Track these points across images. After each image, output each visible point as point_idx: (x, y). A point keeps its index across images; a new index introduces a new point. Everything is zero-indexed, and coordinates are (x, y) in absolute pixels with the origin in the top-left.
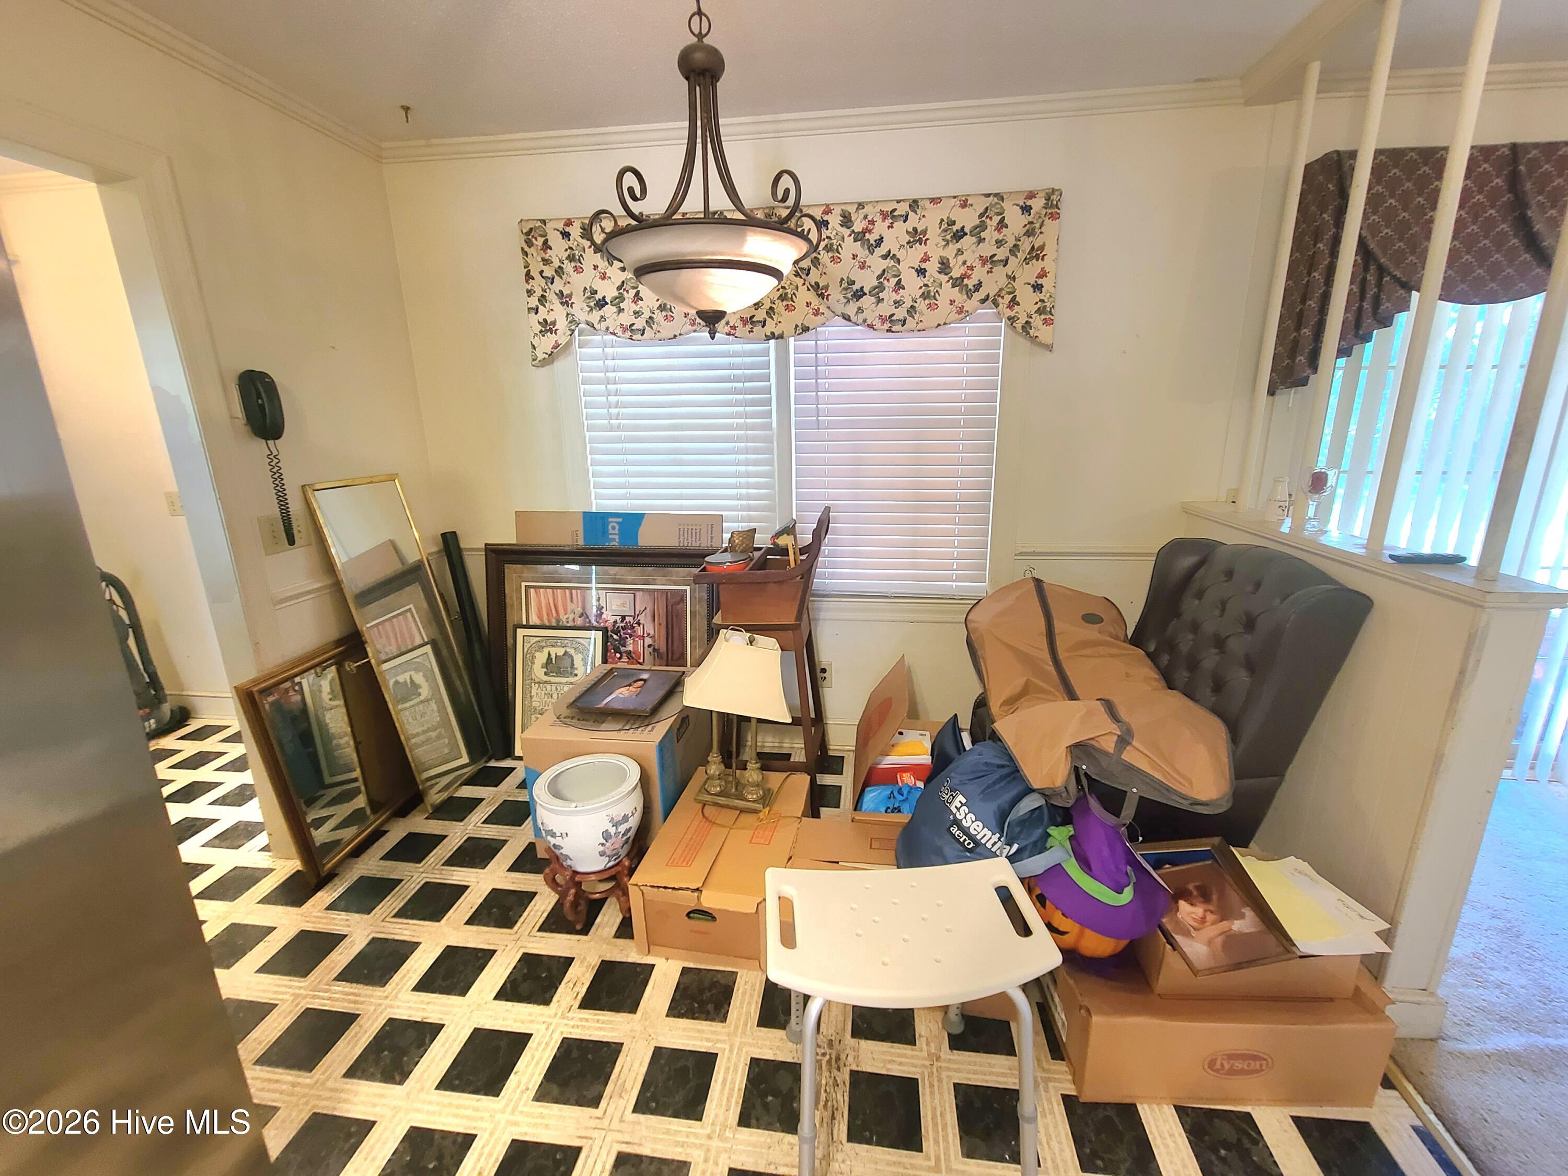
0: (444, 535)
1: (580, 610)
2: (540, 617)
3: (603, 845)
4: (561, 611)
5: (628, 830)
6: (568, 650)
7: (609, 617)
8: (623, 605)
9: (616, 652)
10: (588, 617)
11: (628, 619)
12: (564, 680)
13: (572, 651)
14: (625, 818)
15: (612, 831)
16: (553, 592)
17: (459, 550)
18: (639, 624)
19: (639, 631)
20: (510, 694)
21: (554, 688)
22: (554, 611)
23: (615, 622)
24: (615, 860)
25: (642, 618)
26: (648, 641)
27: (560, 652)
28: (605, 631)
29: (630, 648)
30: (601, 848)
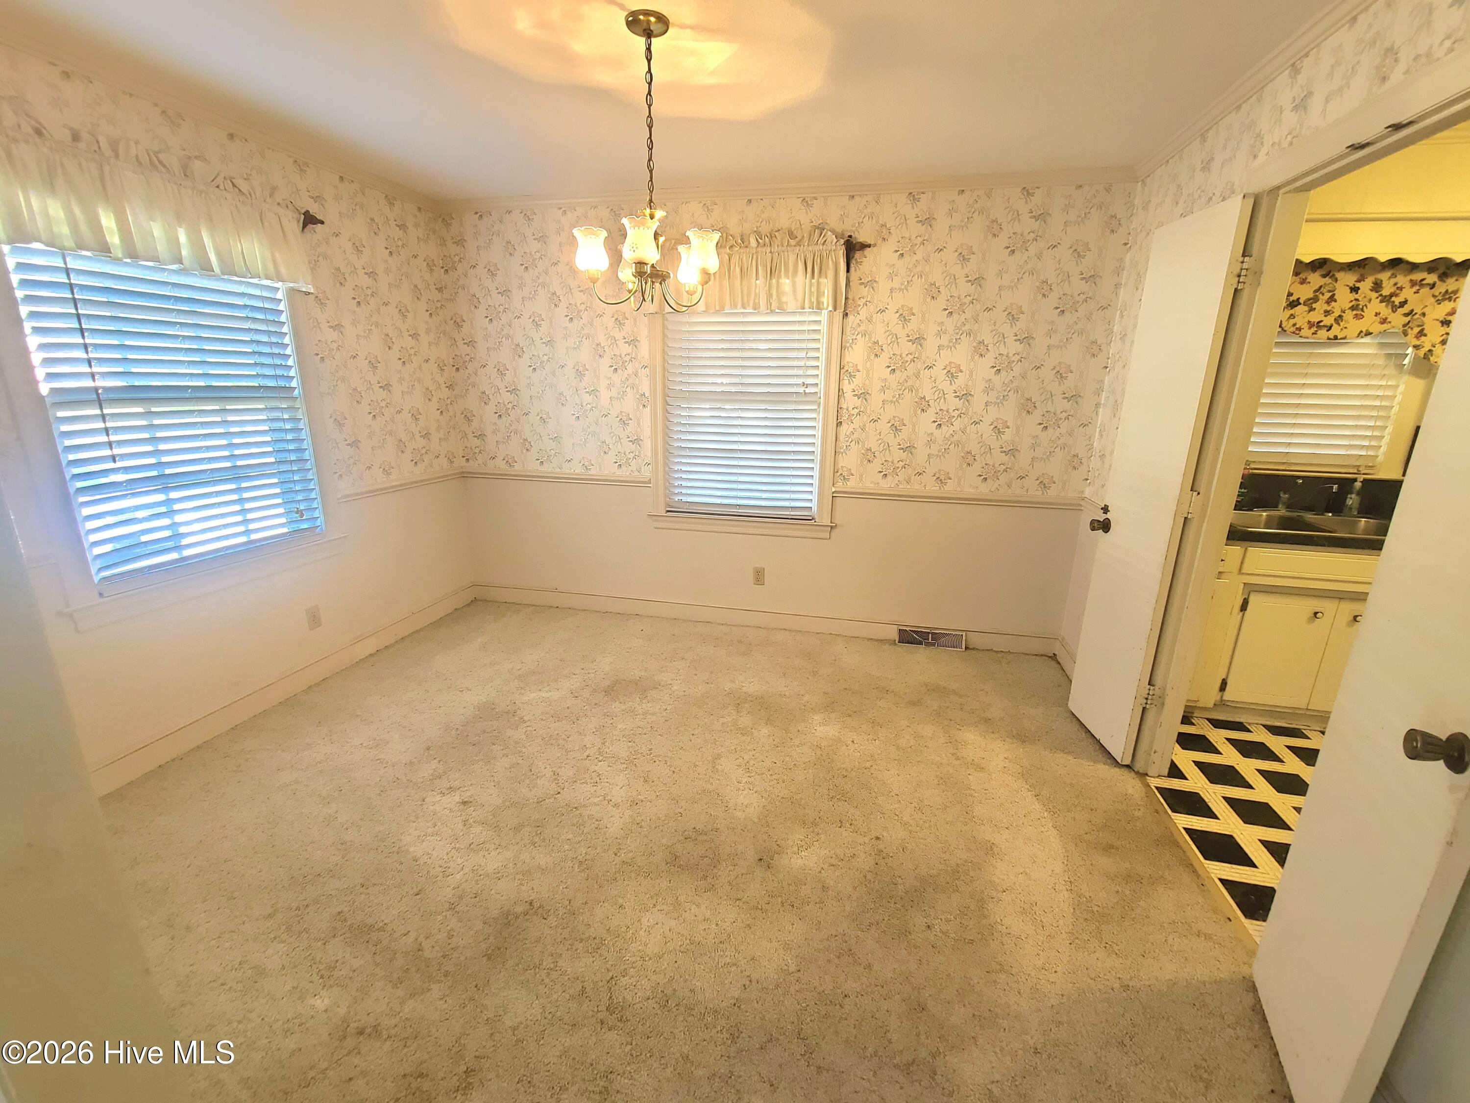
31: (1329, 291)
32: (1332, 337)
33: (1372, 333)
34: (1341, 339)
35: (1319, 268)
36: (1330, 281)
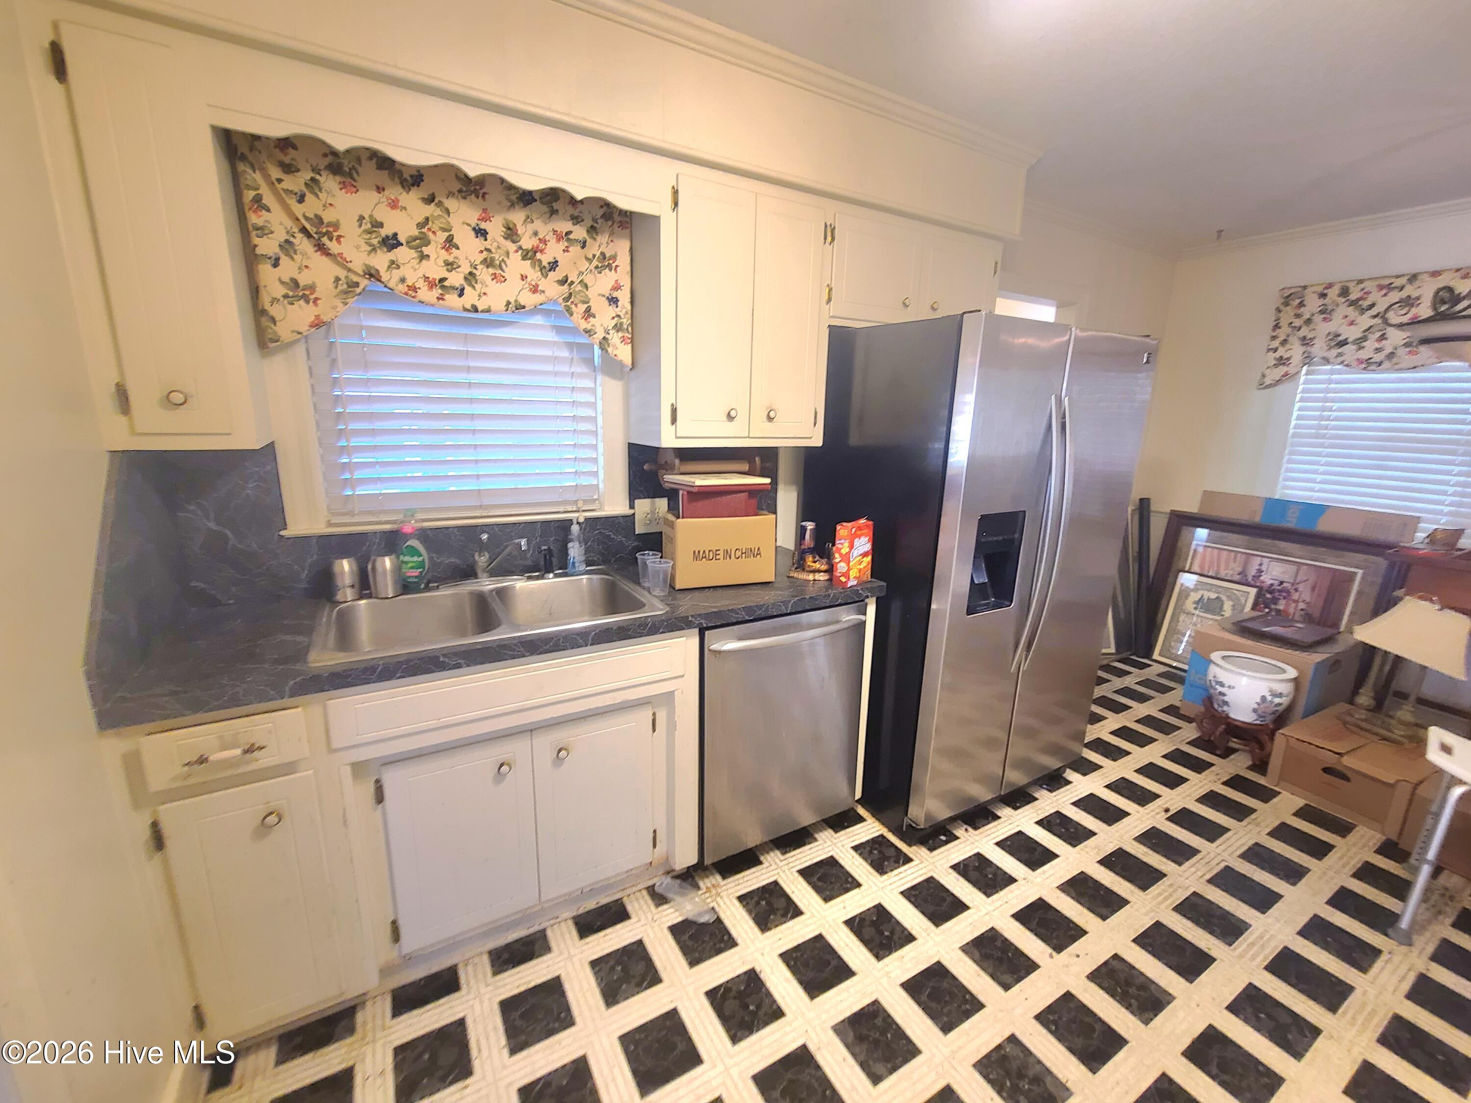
0: (1141, 500)
1: (1240, 569)
2: (1202, 566)
3: (1258, 704)
4: (1222, 566)
5: (1280, 704)
6: (1221, 596)
7: (1267, 579)
8: (1284, 572)
9: (1266, 608)
10: (1246, 576)
11: (1285, 585)
12: (1210, 616)
13: (1224, 598)
14: (1280, 695)
15: (1269, 698)
16: (1219, 553)
17: (1149, 512)
18: (1296, 590)
19: (1296, 596)
20: (1160, 616)
21: (1199, 620)
22: (1216, 565)
23: (1272, 585)
24: (1262, 721)
25: (1301, 587)
26: (1302, 606)
27: (1213, 596)
28: (1260, 589)
29: (1281, 607)
30: (1256, 706)
31: (444, 230)
32: (469, 307)
33: (524, 307)
34: (482, 311)
35: (413, 185)
36: (438, 212)
